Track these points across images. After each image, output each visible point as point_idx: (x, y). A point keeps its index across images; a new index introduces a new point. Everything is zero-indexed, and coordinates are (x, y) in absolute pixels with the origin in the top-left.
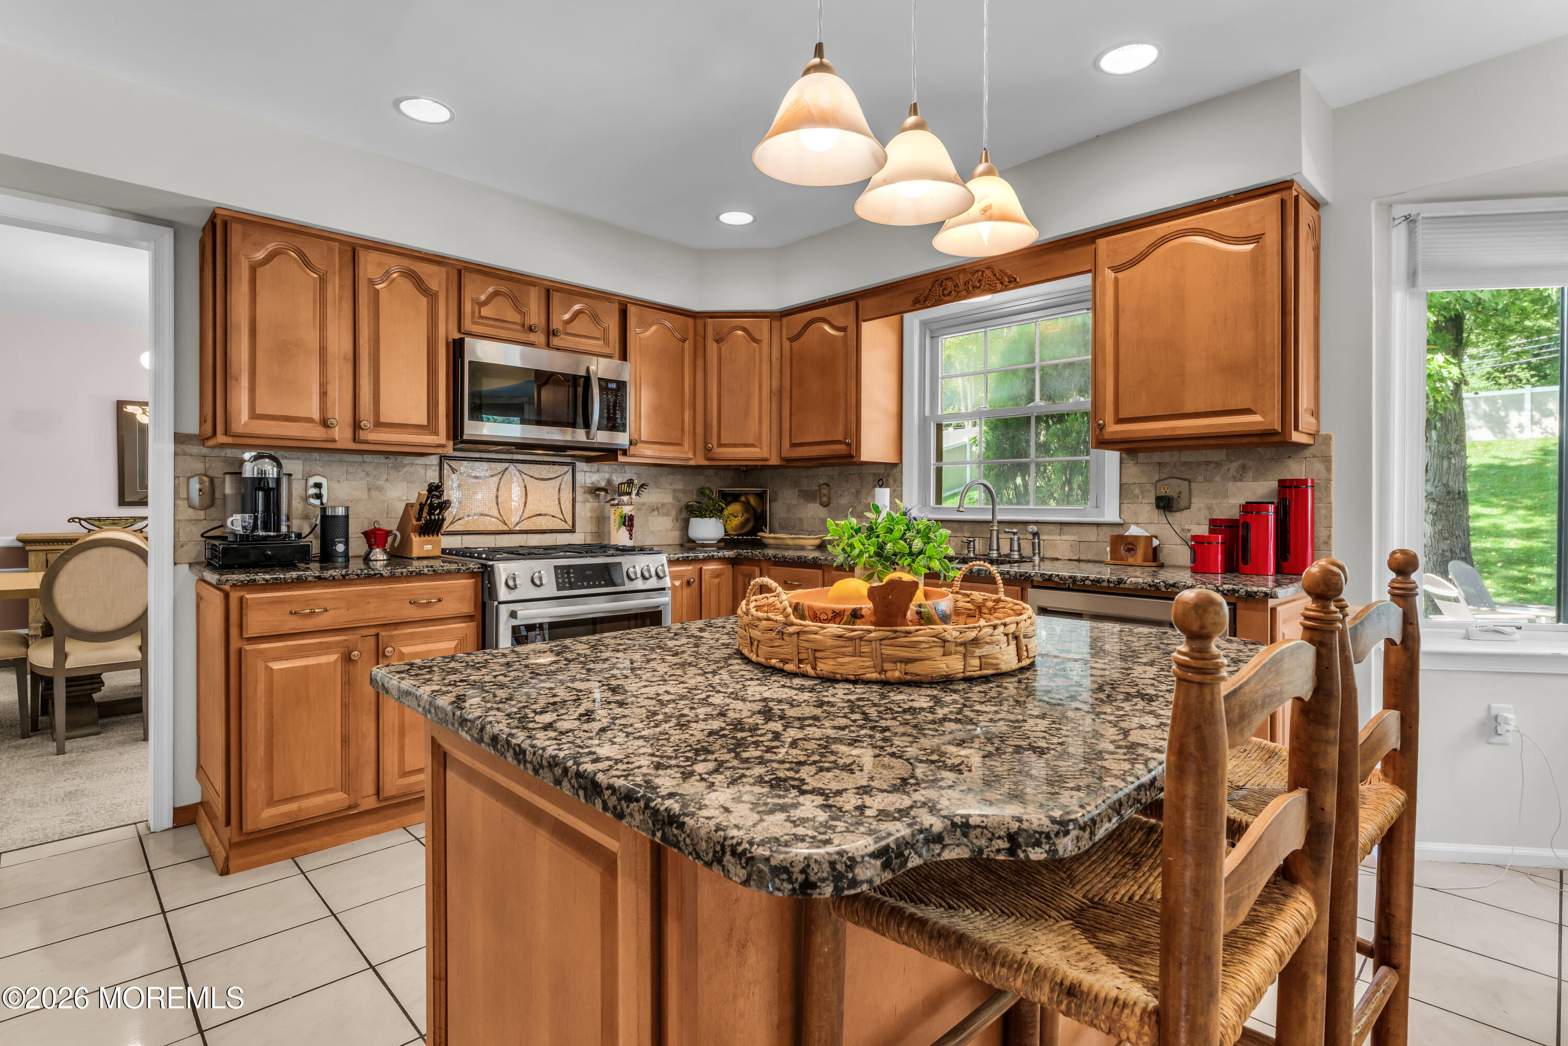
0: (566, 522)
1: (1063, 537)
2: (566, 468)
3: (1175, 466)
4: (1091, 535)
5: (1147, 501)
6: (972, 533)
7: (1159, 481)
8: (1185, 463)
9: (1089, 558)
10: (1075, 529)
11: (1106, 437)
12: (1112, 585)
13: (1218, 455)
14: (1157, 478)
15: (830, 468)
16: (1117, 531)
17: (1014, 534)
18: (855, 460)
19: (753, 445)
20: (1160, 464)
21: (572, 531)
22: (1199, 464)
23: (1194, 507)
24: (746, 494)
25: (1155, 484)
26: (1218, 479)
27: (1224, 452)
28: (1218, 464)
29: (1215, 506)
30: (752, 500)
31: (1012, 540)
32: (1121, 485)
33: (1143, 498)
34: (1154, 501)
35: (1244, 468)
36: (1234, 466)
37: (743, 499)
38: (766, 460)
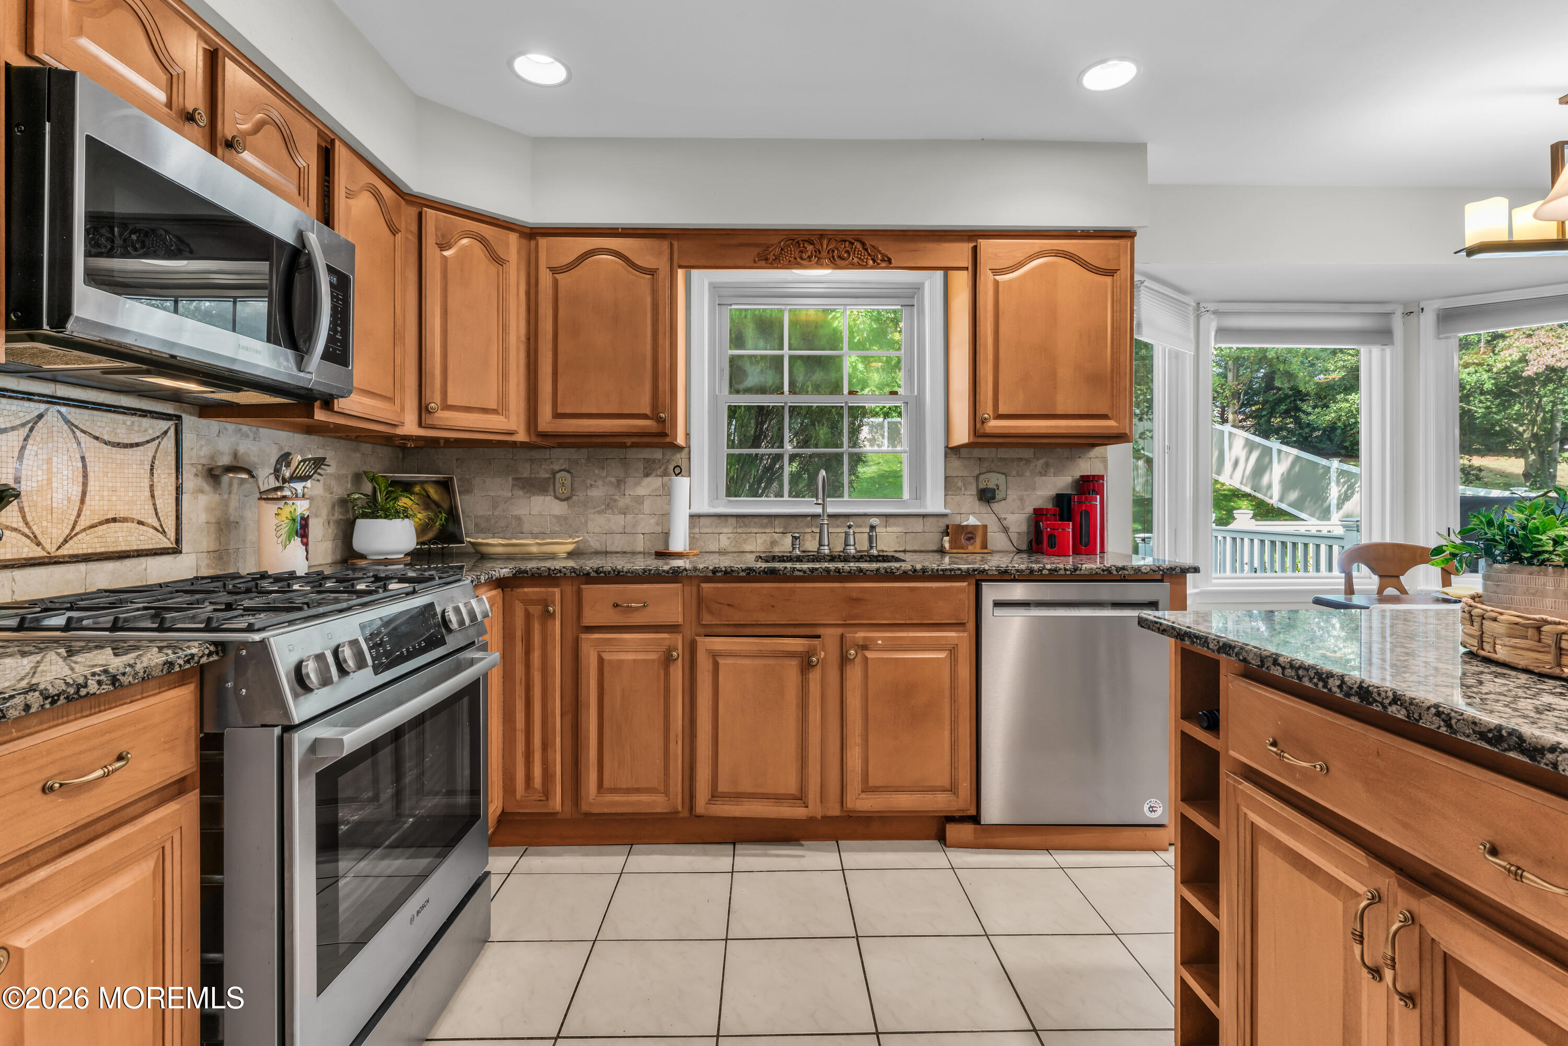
0: (164, 532)
1: (889, 529)
2: (164, 425)
3: (993, 461)
4: (917, 525)
5: (969, 493)
6: (785, 528)
7: (980, 474)
8: (1001, 459)
9: (914, 549)
10: (901, 520)
11: (988, 431)
12: (1068, 573)
13: (1028, 453)
14: (977, 472)
15: (573, 450)
16: (946, 521)
17: (850, 527)
18: (668, 440)
19: (494, 411)
20: (980, 459)
21: (176, 550)
22: (1013, 460)
23: (1009, 498)
24: (422, 483)
25: (977, 477)
26: (1028, 474)
27: (1032, 450)
28: (1028, 461)
29: (1025, 497)
30: (432, 491)
31: (847, 534)
32: (946, 477)
33: (965, 490)
34: (975, 493)
35: (1047, 465)
36: (1040, 463)
37: (417, 489)
38: (511, 433)
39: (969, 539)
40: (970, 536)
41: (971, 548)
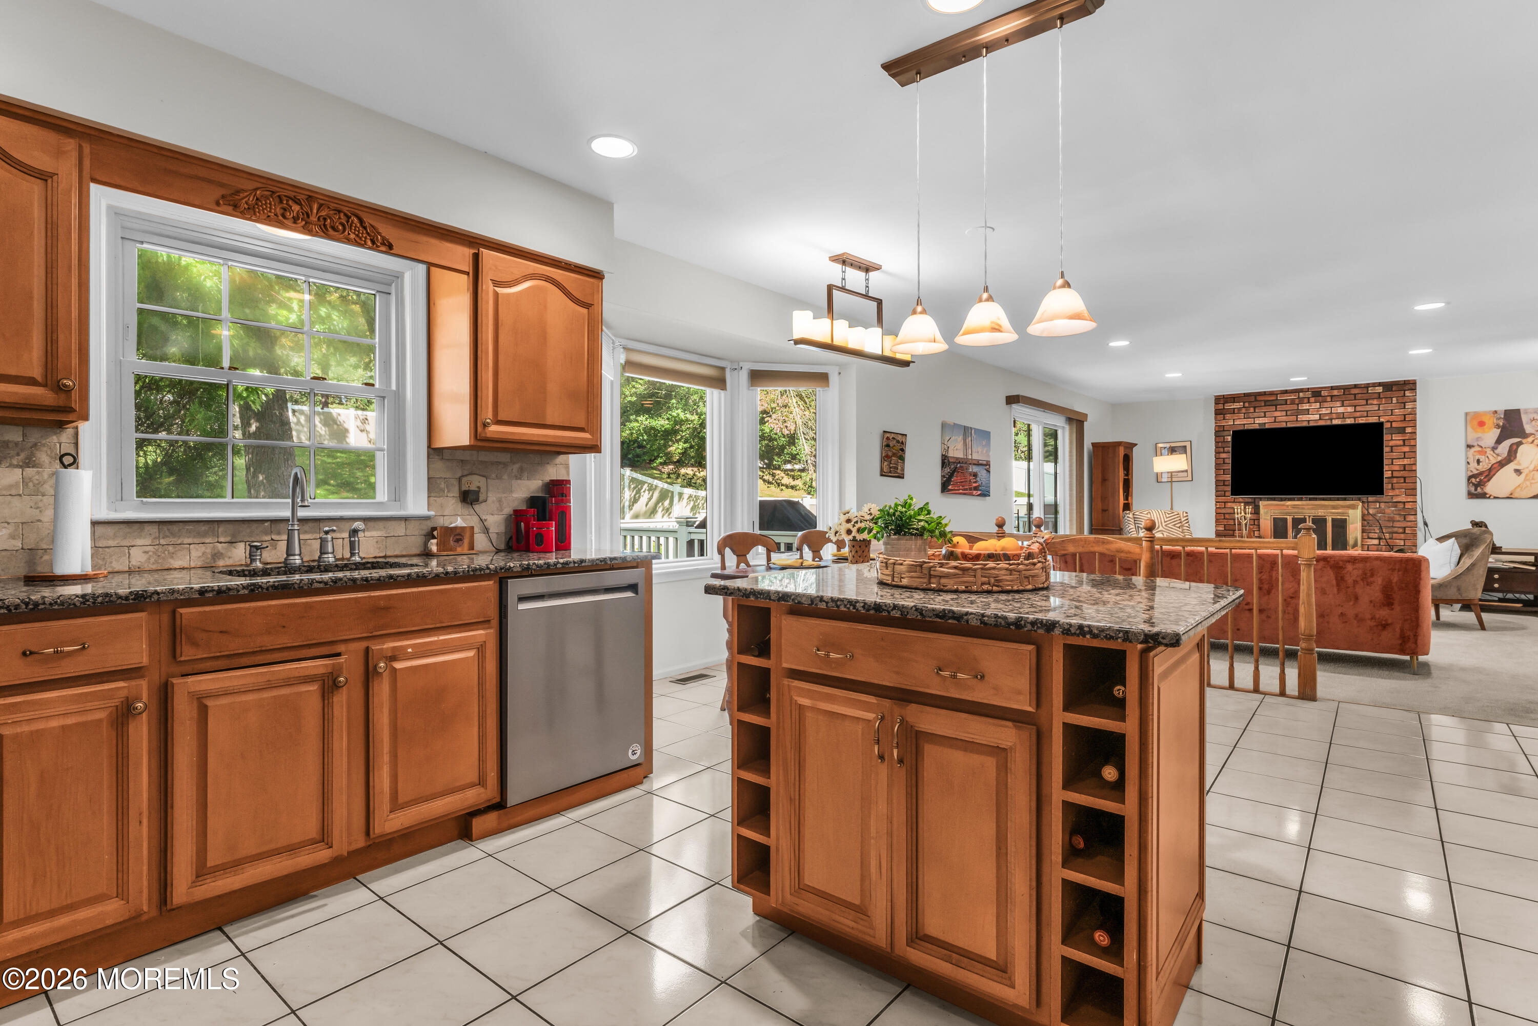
1: (373, 533)
3: (474, 464)
4: (399, 529)
5: (452, 495)
6: (233, 536)
7: (463, 476)
8: (482, 462)
9: (395, 554)
10: (381, 524)
11: (487, 435)
13: (505, 457)
14: (459, 474)
16: (429, 524)
17: (324, 533)
20: (463, 461)
22: (493, 463)
23: (490, 501)
25: (460, 480)
26: (505, 477)
27: (509, 455)
28: (505, 465)
29: (503, 499)
31: (324, 540)
32: (429, 479)
33: (448, 491)
34: (458, 495)
35: (521, 470)
36: (516, 467)
39: (458, 541)
40: (458, 537)
41: (459, 550)
